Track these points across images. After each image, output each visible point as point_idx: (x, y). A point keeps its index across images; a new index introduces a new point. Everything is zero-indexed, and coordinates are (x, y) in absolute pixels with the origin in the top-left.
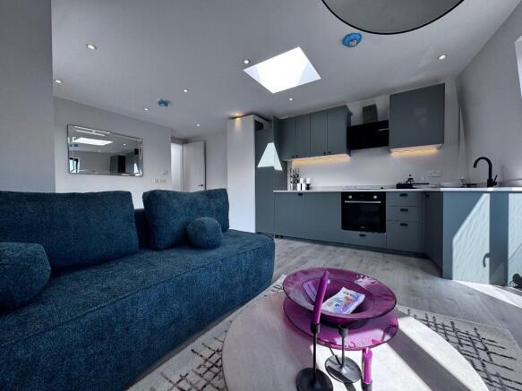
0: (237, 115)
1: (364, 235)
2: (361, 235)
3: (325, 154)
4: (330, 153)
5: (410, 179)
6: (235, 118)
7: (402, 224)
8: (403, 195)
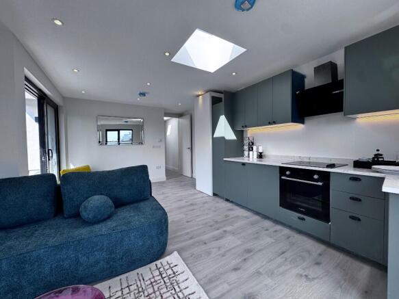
0: (200, 93)
1: (303, 219)
2: (299, 218)
3: (270, 124)
4: (275, 123)
5: (377, 156)
6: (199, 96)
7: (353, 218)
8: (355, 179)
